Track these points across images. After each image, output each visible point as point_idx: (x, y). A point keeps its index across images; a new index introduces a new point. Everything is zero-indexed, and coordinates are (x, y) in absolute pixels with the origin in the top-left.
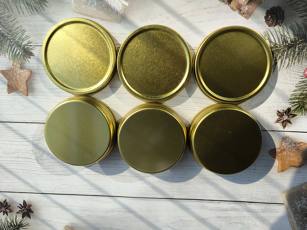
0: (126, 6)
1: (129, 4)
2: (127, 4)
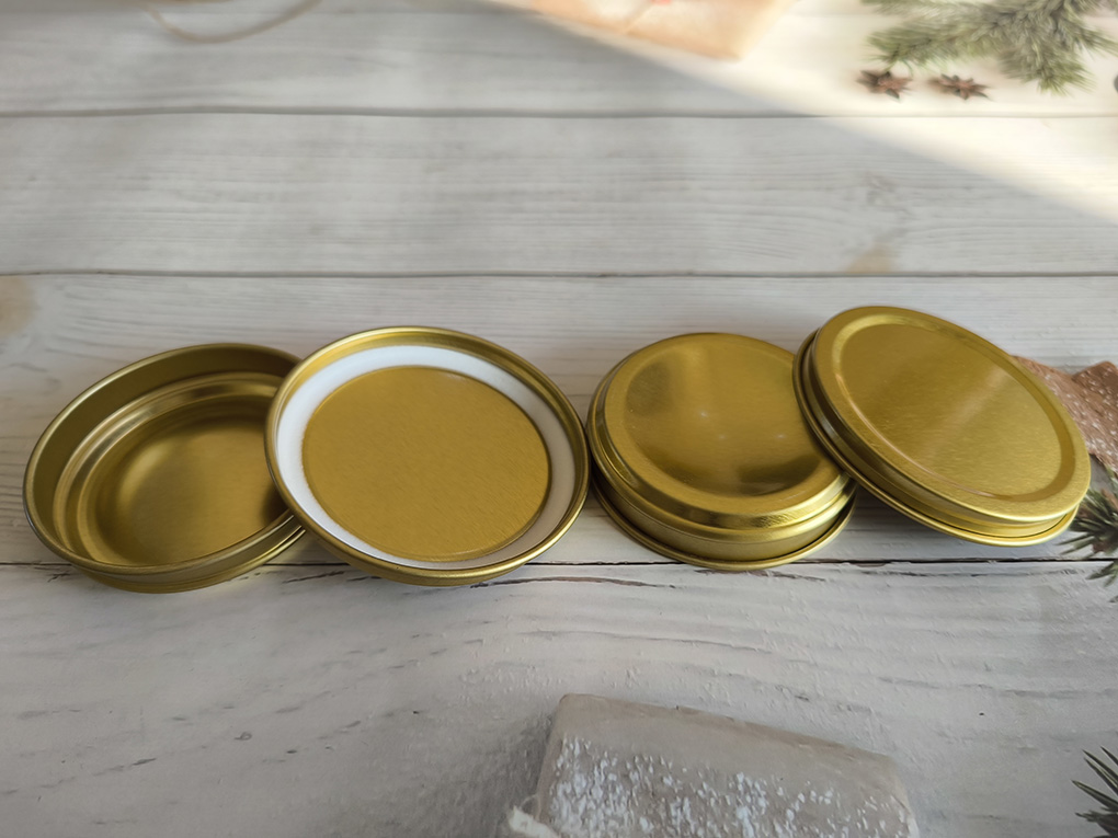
0: (528, 809)
1: (503, 819)
2: (519, 822)
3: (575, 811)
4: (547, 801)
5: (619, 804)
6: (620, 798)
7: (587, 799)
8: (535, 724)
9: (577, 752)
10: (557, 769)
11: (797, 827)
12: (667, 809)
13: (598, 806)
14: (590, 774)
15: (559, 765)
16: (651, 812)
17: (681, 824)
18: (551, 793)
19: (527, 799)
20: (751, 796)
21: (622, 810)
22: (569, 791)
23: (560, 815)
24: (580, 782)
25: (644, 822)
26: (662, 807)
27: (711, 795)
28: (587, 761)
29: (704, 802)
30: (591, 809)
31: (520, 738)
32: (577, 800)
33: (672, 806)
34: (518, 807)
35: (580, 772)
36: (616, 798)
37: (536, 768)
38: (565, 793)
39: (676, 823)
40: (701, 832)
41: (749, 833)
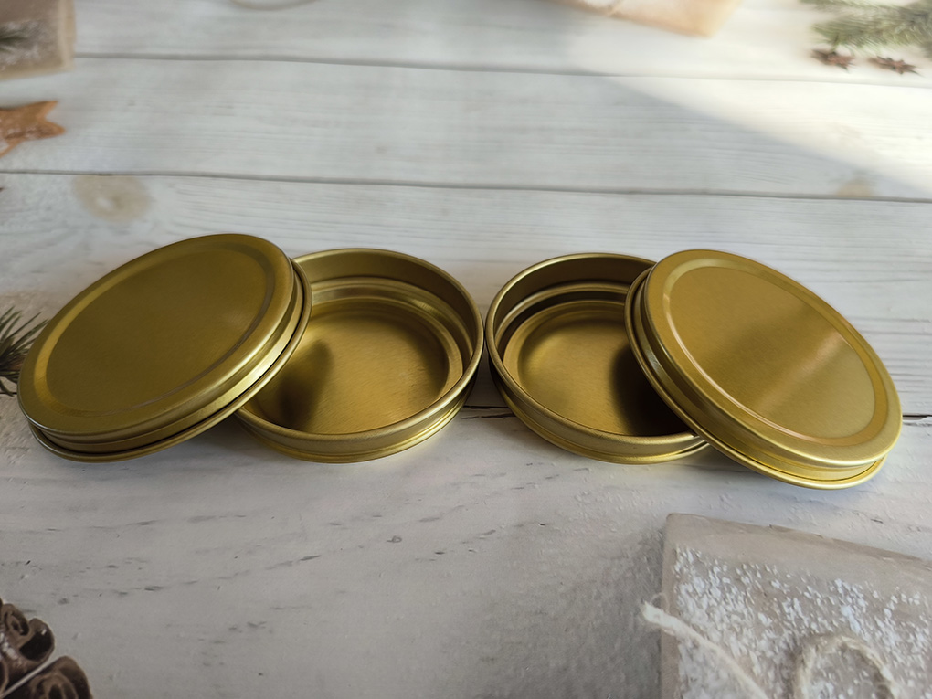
0: (658, 604)
1: (638, 612)
2: (651, 614)
3: (700, 607)
4: (673, 598)
5: (737, 602)
6: (736, 597)
7: (709, 598)
8: (648, 536)
9: (691, 559)
10: (677, 573)
11: (896, 622)
12: (781, 607)
13: (719, 603)
14: (706, 578)
15: (678, 570)
16: (767, 609)
17: (795, 618)
18: (675, 591)
19: (655, 596)
20: (852, 598)
21: (740, 607)
22: (691, 590)
23: (688, 610)
24: (699, 584)
25: (762, 617)
26: (776, 605)
27: (817, 597)
28: (702, 567)
29: (812, 601)
30: (713, 606)
31: (639, 547)
32: (700, 598)
33: (784, 604)
34: (648, 601)
35: (697, 576)
36: (733, 597)
37: (658, 572)
38: (687, 592)
39: (791, 618)
40: (814, 626)
41: (856, 627)
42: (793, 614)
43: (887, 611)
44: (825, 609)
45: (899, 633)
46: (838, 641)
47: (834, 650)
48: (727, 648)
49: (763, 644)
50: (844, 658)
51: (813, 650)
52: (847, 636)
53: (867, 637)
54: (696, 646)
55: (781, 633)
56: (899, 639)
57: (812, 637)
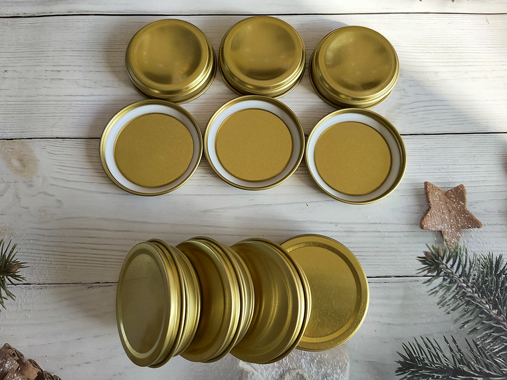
1: (237, 364)
11: (317, 364)
40: (291, 366)
41: (304, 366)
42: (285, 362)
43: (315, 361)
44: (296, 360)
45: (317, 368)
46: (297, 371)
47: (294, 374)
48: (262, 374)
49: (274, 373)
50: (297, 377)
51: (288, 374)
52: (300, 369)
53: (306, 370)
54: (253, 374)
55: (280, 369)
56: (316, 370)
57: (289, 370)
